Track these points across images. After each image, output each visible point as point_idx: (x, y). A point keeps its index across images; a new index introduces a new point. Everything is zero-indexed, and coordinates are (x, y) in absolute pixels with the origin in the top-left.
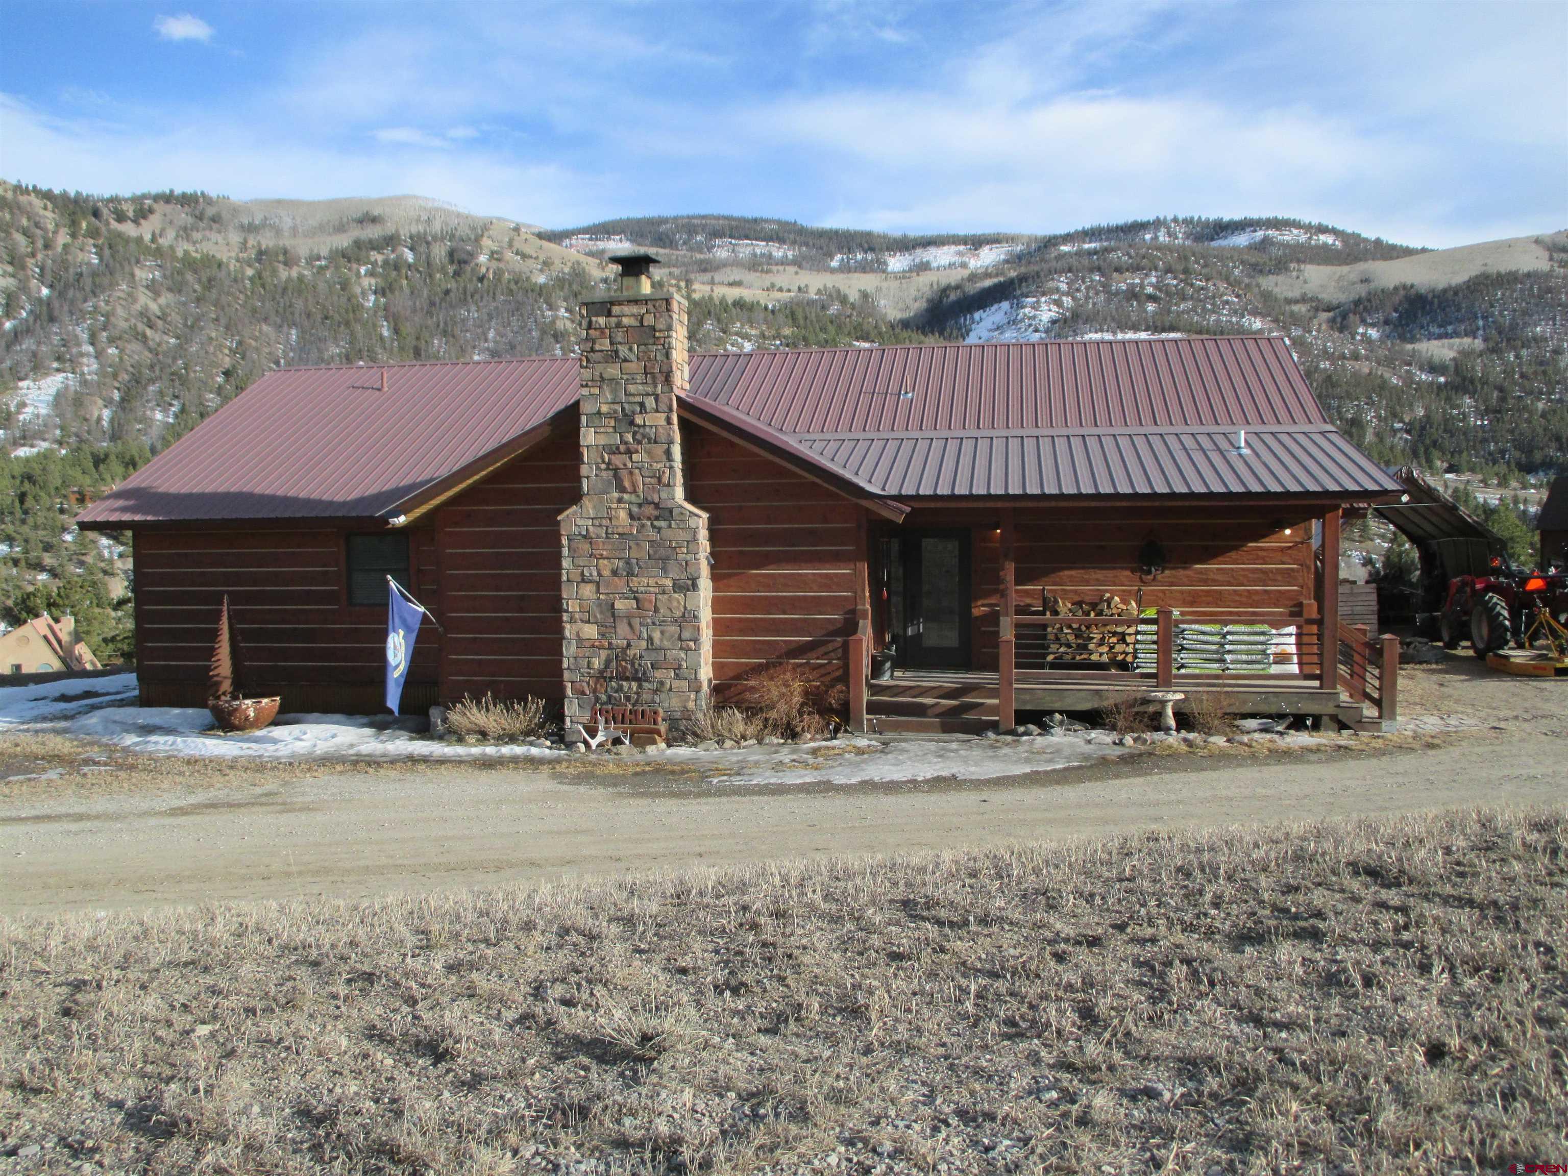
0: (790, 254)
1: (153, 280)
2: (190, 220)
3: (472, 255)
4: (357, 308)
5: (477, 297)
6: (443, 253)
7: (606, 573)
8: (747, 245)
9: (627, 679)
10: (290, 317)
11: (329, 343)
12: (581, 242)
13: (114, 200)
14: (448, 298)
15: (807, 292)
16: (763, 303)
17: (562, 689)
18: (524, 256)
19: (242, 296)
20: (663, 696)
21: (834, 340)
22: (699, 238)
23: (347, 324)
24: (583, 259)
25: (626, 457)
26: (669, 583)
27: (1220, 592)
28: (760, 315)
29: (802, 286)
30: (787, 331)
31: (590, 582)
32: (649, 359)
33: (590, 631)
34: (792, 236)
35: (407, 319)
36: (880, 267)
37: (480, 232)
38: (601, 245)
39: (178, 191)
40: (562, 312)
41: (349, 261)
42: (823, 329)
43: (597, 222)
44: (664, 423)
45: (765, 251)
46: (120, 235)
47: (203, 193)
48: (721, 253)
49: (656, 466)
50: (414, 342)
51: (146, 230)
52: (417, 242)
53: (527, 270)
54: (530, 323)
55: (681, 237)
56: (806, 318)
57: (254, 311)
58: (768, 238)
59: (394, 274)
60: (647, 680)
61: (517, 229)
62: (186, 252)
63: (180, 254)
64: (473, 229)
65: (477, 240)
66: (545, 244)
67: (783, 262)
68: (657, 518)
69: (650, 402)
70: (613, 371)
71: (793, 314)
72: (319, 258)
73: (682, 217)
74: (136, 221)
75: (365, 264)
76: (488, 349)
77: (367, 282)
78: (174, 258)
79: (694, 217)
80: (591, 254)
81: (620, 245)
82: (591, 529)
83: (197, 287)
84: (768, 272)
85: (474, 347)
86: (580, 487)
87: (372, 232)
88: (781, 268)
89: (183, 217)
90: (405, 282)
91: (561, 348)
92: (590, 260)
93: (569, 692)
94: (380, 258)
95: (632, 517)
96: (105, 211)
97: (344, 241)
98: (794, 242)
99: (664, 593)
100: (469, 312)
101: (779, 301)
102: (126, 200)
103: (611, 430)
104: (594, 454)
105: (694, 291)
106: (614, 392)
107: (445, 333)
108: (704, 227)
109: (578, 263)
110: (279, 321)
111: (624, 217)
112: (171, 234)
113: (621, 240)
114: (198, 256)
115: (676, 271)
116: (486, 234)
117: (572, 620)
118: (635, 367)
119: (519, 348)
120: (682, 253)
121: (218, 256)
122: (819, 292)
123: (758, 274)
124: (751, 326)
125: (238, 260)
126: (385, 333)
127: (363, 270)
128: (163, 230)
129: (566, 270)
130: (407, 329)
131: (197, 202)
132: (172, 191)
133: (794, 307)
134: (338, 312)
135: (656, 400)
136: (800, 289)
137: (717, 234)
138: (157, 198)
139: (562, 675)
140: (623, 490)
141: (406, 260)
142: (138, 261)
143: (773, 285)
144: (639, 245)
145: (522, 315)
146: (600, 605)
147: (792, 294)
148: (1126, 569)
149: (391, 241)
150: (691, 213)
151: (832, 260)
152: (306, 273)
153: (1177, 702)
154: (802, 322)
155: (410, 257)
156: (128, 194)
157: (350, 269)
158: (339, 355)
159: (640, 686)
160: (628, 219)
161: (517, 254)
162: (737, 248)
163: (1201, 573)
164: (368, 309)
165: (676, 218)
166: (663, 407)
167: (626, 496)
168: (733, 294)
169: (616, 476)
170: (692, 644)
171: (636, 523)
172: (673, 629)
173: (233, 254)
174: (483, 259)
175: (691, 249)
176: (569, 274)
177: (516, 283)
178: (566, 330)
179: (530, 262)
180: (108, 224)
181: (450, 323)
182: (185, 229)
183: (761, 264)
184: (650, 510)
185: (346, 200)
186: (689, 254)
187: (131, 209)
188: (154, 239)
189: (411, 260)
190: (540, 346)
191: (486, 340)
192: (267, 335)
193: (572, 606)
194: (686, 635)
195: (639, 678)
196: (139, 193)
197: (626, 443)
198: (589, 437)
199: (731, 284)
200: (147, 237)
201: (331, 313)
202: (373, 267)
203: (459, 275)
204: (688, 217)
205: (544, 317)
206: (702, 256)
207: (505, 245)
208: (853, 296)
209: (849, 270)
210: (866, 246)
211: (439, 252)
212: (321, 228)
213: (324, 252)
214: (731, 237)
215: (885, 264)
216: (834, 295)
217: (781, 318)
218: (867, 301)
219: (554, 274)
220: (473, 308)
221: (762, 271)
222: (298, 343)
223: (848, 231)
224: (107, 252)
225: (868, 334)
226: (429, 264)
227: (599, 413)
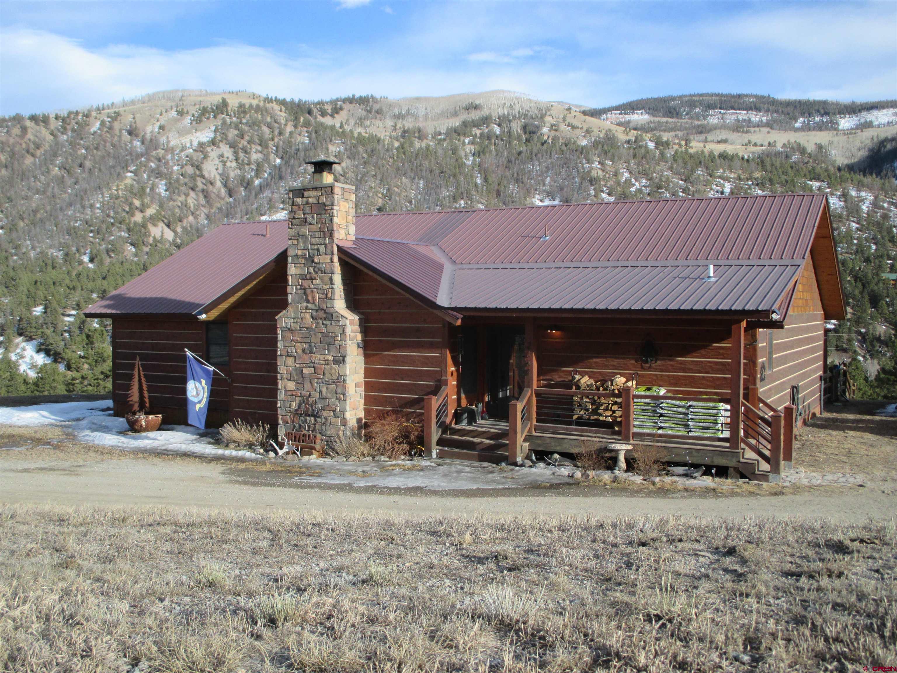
0: (764, 119)
1: (339, 152)
2: (364, 113)
3: (538, 128)
4: (461, 165)
5: (539, 155)
6: (519, 127)
7: (299, 351)
8: (733, 113)
9: (309, 415)
10: (419, 172)
11: (443, 189)
12: (615, 116)
13: (321, 103)
14: (520, 157)
15: (775, 146)
16: (740, 154)
17: (277, 419)
18: (573, 127)
19: (391, 160)
20: (327, 427)
21: (793, 180)
22: (697, 110)
23: (455, 176)
24: (614, 128)
25: (310, 282)
26: (331, 358)
27: (693, 377)
28: (737, 163)
29: (772, 142)
30: (757, 175)
31: (291, 356)
32: (322, 223)
33: (291, 386)
34: (766, 106)
35: (493, 172)
36: (833, 126)
37: (544, 112)
38: (628, 117)
39: (357, 96)
40: (596, 165)
41: (459, 135)
42: (785, 173)
43: (625, 102)
44: (329, 261)
45: (746, 117)
46: (322, 124)
47: (372, 96)
48: (713, 120)
49: (326, 287)
50: (496, 187)
51: (337, 121)
52: (502, 121)
53: (574, 136)
54: (574, 173)
55: (684, 110)
56: (772, 165)
57: (398, 169)
58: (749, 108)
59: (486, 142)
60: (319, 417)
61: (569, 109)
62: (360, 133)
63: (356, 135)
64: (541, 110)
65: (542, 117)
66: (588, 118)
67: (759, 125)
68: (325, 319)
69: (322, 249)
70: (304, 230)
71: (762, 162)
72: (440, 134)
73: (686, 96)
74: (332, 116)
75: (469, 136)
76: (545, 191)
77: (470, 148)
78: (352, 137)
79: (694, 95)
80: (619, 124)
81: (641, 117)
82: (292, 324)
83: (364, 155)
84: (747, 132)
85: (536, 190)
86: (287, 300)
87: (474, 115)
88: (757, 129)
89: (360, 111)
90: (493, 147)
91: (595, 190)
92: (618, 128)
93: (280, 422)
94: (478, 132)
95: (313, 318)
96: (315, 111)
97: (456, 122)
98: (768, 111)
99: (328, 364)
100: (533, 166)
101: (753, 153)
102: (327, 103)
103: (302, 265)
104: (295, 280)
105: (691, 147)
106: (305, 243)
107: (517, 180)
108: (701, 103)
109: (610, 130)
110: (412, 175)
111: (645, 97)
112: (352, 122)
113: (642, 113)
114: (367, 135)
115: (680, 134)
116: (548, 113)
117: (282, 379)
118: (315, 227)
119: (565, 189)
120: (685, 121)
121: (379, 135)
122: (784, 146)
123: (740, 134)
124: (731, 172)
125: (390, 137)
126: (479, 181)
127: (467, 141)
128: (348, 120)
129: (602, 135)
130: (492, 178)
131: (368, 102)
132: (354, 96)
133: (765, 157)
134: (450, 169)
135: (326, 248)
136: (770, 144)
137: (710, 106)
138: (345, 101)
139: (277, 411)
140: (308, 301)
141: (495, 133)
142: (331, 141)
143: (750, 142)
144: (654, 116)
145: (568, 167)
146: (296, 370)
147: (764, 148)
148: (633, 359)
149: (486, 121)
150: (692, 93)
151: (796, 122)
152: (431, 143)
153: (628, 451)
154: (769, 168)
155: (497, 130)
156: (328, 99)
157: (459, 140)
158: (449, 196)
159: (315, 420)
160: (647, 99)
161: (568, 126)
162: (725, 116)
163: (681, 363)
164: (468, 166)
165: (681, 97)
166: (329, 252)
167: (309, 305)
168: (718, 149)
169: (305, 293)
170: (342, 396)
171: (315, 322)
172: (332, 386)
173: (388, 134)
174: (545, 130)
175: (691, 118)
176: (603, 138)
177: (566, 146)
178: (598, 177)
179: (577, 131)
180: (316, 118)
181: (521, 174)
182: (360, 119)
183: (742, 127)
184: (321, 314)
185: (459, 95)
186: (690, 121)
187: (330, 108)
188: (341, 127)
189: (498, 133)
190: (580, 188)
191: (544, 185)
192: (405, 185)
193: (282, 370)
194: (339, 390)
195: (315, 415)
196: (334, 98)
197: (310, 273)
198: (292, 270)
199: (719, 142)
200: (338, 125)
201: (445, 169)
202: (474, 139)
203: (529, 142)
204: (690, 96)
205: (583, 167)
206: (699, 123)
207: (561, 120)
208: (811, 148)
209: (809, 129)
210: (822, 111)
211: (517, 126)
212: (442, 115)
213: (444, 130)
214: (721, 108)
215: (837, 124)
216: (795, 147)
217: (753, 165)
218: (821, 152)
219: (593, 139)
220: (536, 163)
221: (743, 132)
222: (424, 189)
223: (809, 101)
224: (314, 135)
225: (819, 175)
226: (510, 136)
227: (297, 255)
